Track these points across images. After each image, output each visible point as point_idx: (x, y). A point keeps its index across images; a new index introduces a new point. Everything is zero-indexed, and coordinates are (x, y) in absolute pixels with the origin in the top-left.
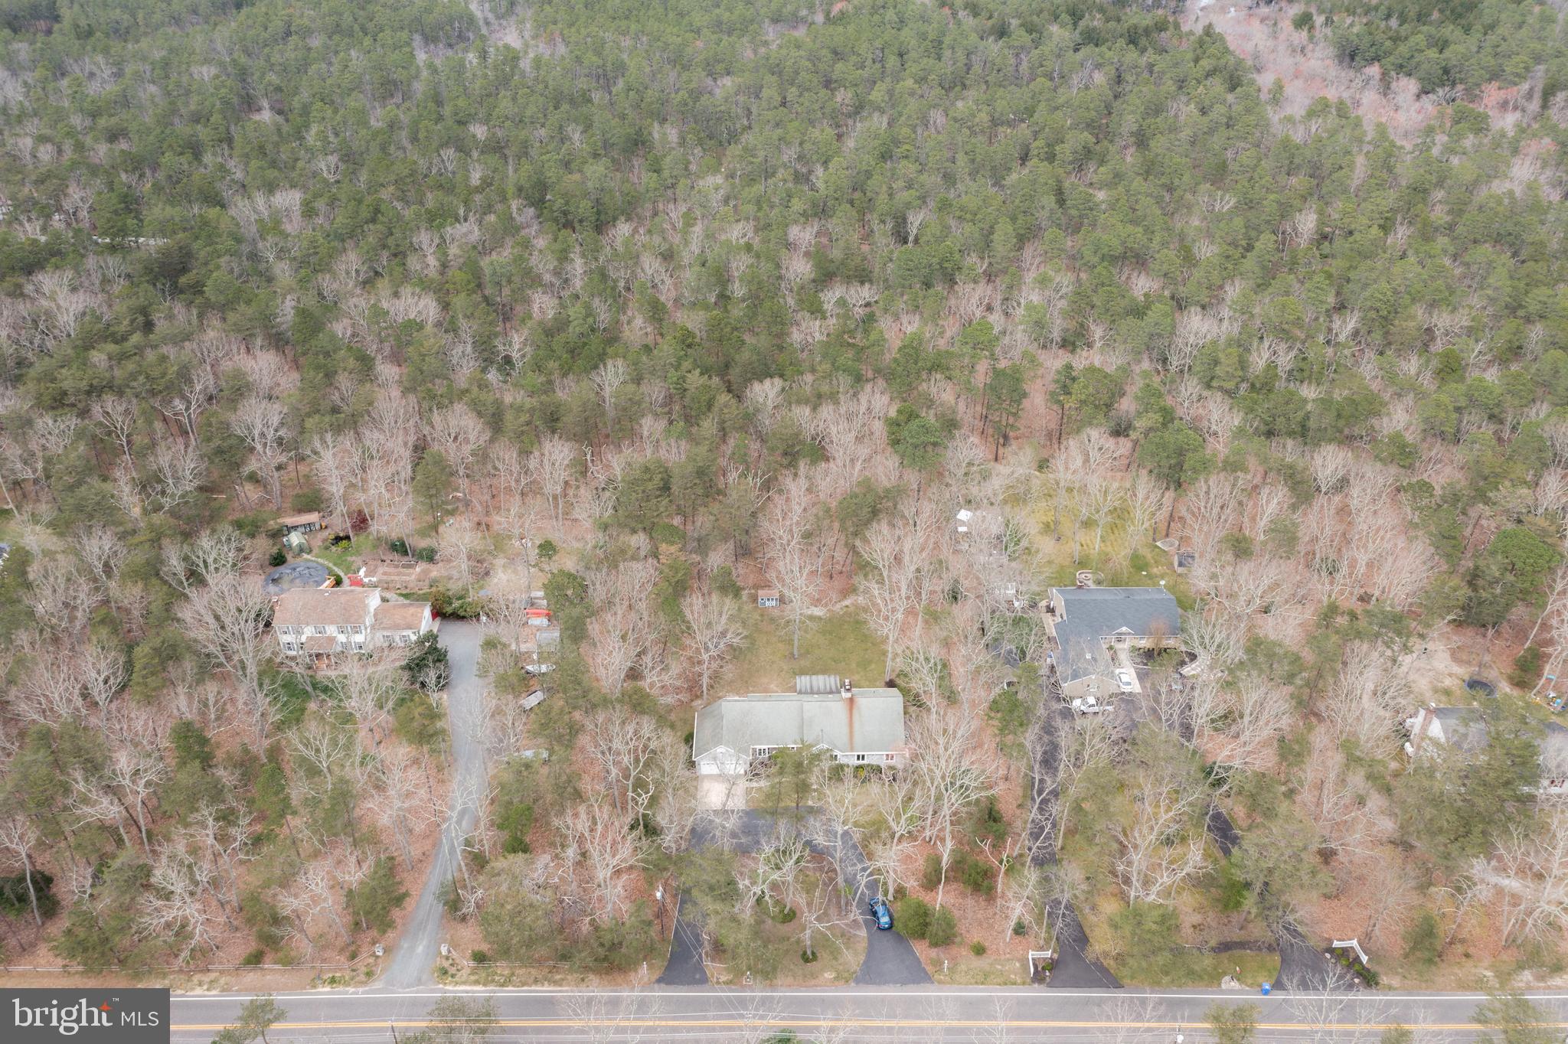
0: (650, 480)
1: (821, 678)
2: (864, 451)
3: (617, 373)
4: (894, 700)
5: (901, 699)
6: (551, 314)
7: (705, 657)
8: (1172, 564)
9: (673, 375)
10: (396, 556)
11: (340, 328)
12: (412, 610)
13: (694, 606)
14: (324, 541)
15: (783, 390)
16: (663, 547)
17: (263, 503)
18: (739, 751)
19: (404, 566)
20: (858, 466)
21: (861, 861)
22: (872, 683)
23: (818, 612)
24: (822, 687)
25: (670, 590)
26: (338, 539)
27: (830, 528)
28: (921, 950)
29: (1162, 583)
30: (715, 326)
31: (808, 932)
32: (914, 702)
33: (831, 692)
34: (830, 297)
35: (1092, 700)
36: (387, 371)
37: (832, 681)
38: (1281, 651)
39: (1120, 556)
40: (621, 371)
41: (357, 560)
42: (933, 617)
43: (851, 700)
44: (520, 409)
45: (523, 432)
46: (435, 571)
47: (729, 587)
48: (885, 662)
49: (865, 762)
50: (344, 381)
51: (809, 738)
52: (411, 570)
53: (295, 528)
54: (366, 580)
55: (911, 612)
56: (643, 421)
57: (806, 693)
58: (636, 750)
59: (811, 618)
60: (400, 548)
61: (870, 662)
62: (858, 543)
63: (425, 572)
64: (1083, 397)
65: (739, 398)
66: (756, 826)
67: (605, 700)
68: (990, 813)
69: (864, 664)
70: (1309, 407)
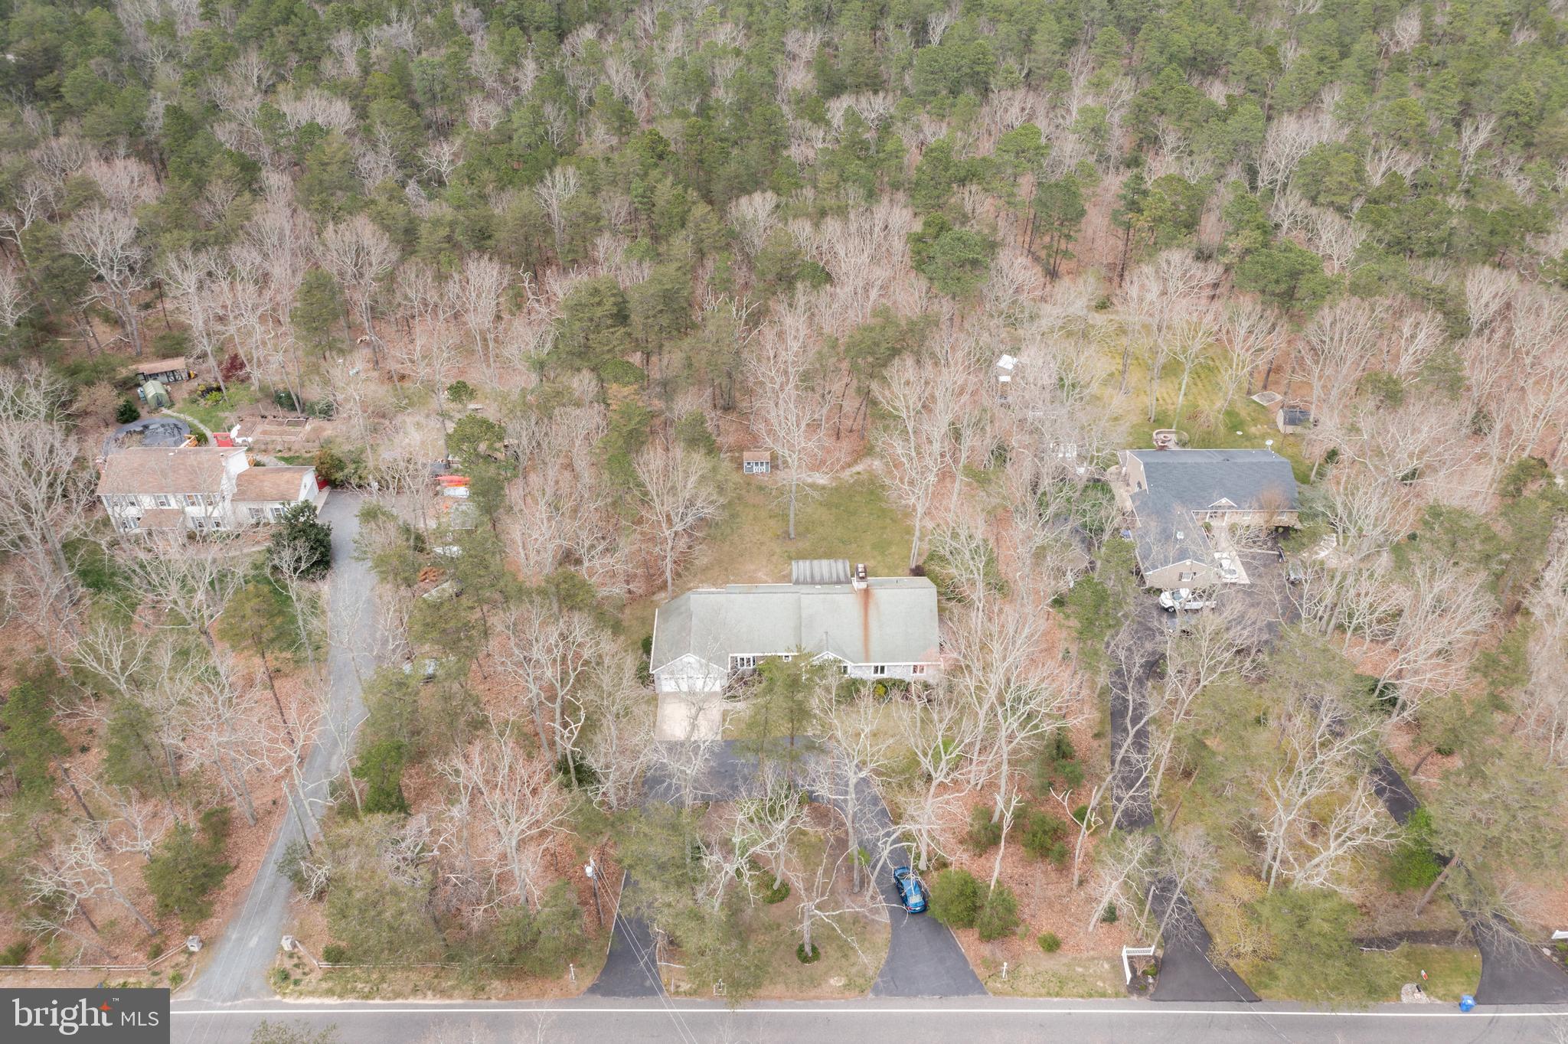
0: (599, 304)
1: (825, 563)
2: (881, 274)
3: (567, 184)
4: (924, 592)
5: (934, 589)
6: (493, 123)
7: (668, 533)
8: (1275, 422)
9: (638, 186)
10: (280, 411)
11: (224, 134)
12: (287, 475)
13: (652, 461)
14: (191, 392)
15: (778, 206)
16: (614, 388)
17: (120, 346)
18: (710, 660)
19: (289, 423)
20: (874, 294)
21: (884, 825)
22: (892, 571)
23: (821, 479)
24: (826, 576)
25: (620, 442)
26: (209, 390)
27: (837, 370)
28: (967, 942)
29: (1269, 442)
30: (694, 136)
31: (807, 923)
32: (950, 596)
33: (839, 582)
34: (838, 108)
35: (1185, 593)
36: (274, 179)
37: (840, 567)
38: (1469, 524)
39: (1213, 408)
40: (572, 182)
41: (229, 416)
42: (979, 478)
43: (866, 592)
44: (437, 223)
45: (440, 250)
46: (329, 430)
47: (700, 439)
48: (909, 543)
49: (885, 675)
50: (217, 190)
51: (808, 646)
52: (298, 429)
53: (154, 376)
54: (239, 440)
55: (945, 475)
56: (598, 241)
57: (805, 583)
58: (564, 658)
59: (812, 486)
60: (287, 401)
61: (890, 544)
62: (875, 386)
63: (317, 431)
64: (1160, 213)
65: (723, 214)
66: (734, 766)
67: (520, 590)
68: (1058, 747)
69: (881, 547)
70: (1454, 222)
